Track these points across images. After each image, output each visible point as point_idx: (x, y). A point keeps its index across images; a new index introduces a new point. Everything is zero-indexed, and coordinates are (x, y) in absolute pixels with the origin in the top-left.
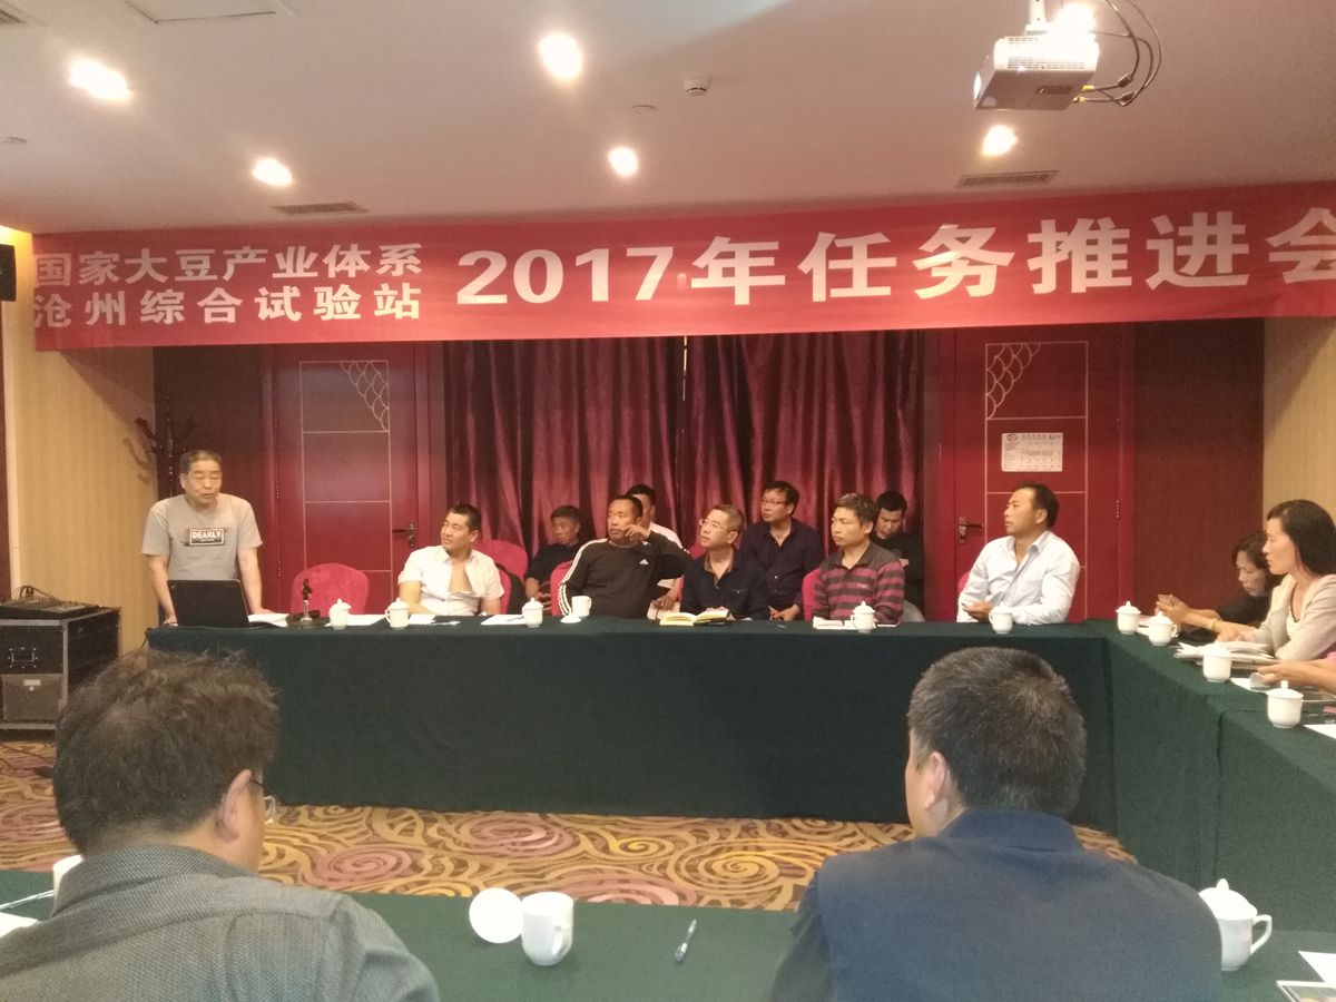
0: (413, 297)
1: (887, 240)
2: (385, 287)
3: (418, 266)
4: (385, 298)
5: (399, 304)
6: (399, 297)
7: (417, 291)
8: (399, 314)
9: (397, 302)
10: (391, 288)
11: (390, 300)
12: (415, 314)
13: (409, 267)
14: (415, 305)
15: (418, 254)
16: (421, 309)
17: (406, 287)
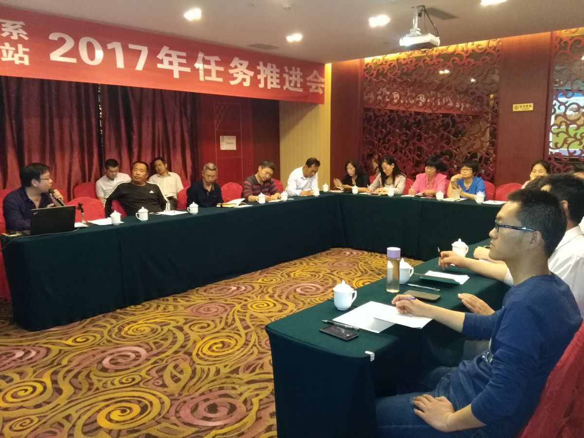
0: (25, 53)
1: (220, 60)
2: (7, 45)
3: (26, 35)
4: (7, 51)
5: (16, 56)
6: (16, 51)
7: (27, 50)
8: (17, 62)
9: (15, 55)
10: (11, 46)
11: (11, 53)
12: (26, 62)
13: (21, 35)
14: (26, 57)
15: (24, 28)
16: (30, 60)
17: (20, 46)
